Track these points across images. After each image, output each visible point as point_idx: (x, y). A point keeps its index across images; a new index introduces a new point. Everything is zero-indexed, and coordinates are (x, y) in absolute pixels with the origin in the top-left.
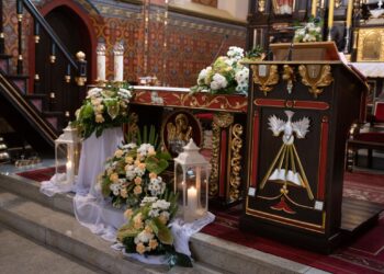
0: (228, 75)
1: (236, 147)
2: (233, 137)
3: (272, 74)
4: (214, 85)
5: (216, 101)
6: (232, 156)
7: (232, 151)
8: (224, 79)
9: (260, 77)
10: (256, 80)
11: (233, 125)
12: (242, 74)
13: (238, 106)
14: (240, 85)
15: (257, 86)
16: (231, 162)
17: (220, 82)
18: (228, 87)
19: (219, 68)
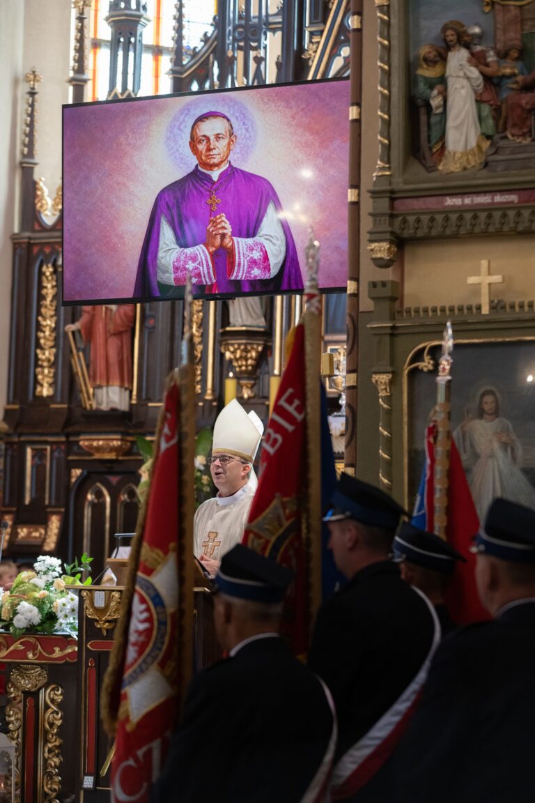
0: (40, 604)
1: (52, 725)
2: (47, 707)
3: (113, 604)
4: (20, 622)
5: (18, 646)
6: (46, 741)
7: (46, 732)
8: (36, 610)
9: (96, 609)
10: (90, 613)
11: (46, 686)
12: (66, 603)
13: (57, 653)
14: (61, 620)
15: (91, 622)
16: (43, 752)
17: (29, 615)
18: (42, 623)
19: (24, 593)
